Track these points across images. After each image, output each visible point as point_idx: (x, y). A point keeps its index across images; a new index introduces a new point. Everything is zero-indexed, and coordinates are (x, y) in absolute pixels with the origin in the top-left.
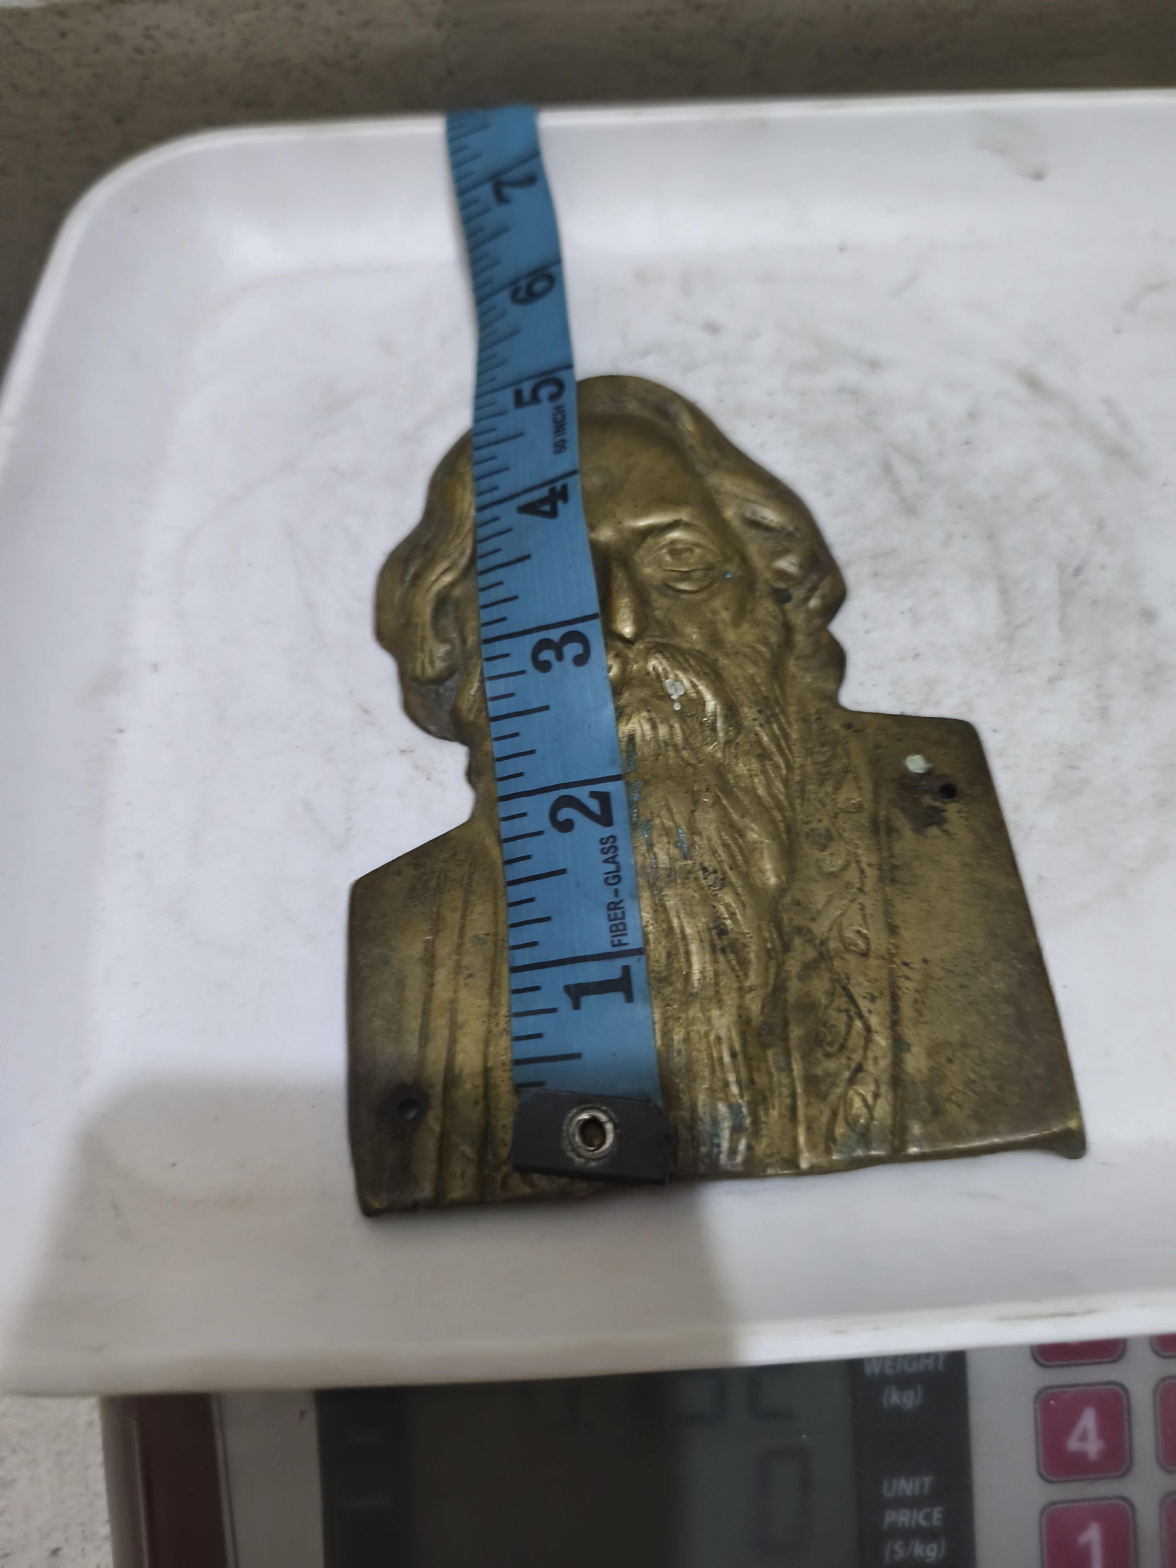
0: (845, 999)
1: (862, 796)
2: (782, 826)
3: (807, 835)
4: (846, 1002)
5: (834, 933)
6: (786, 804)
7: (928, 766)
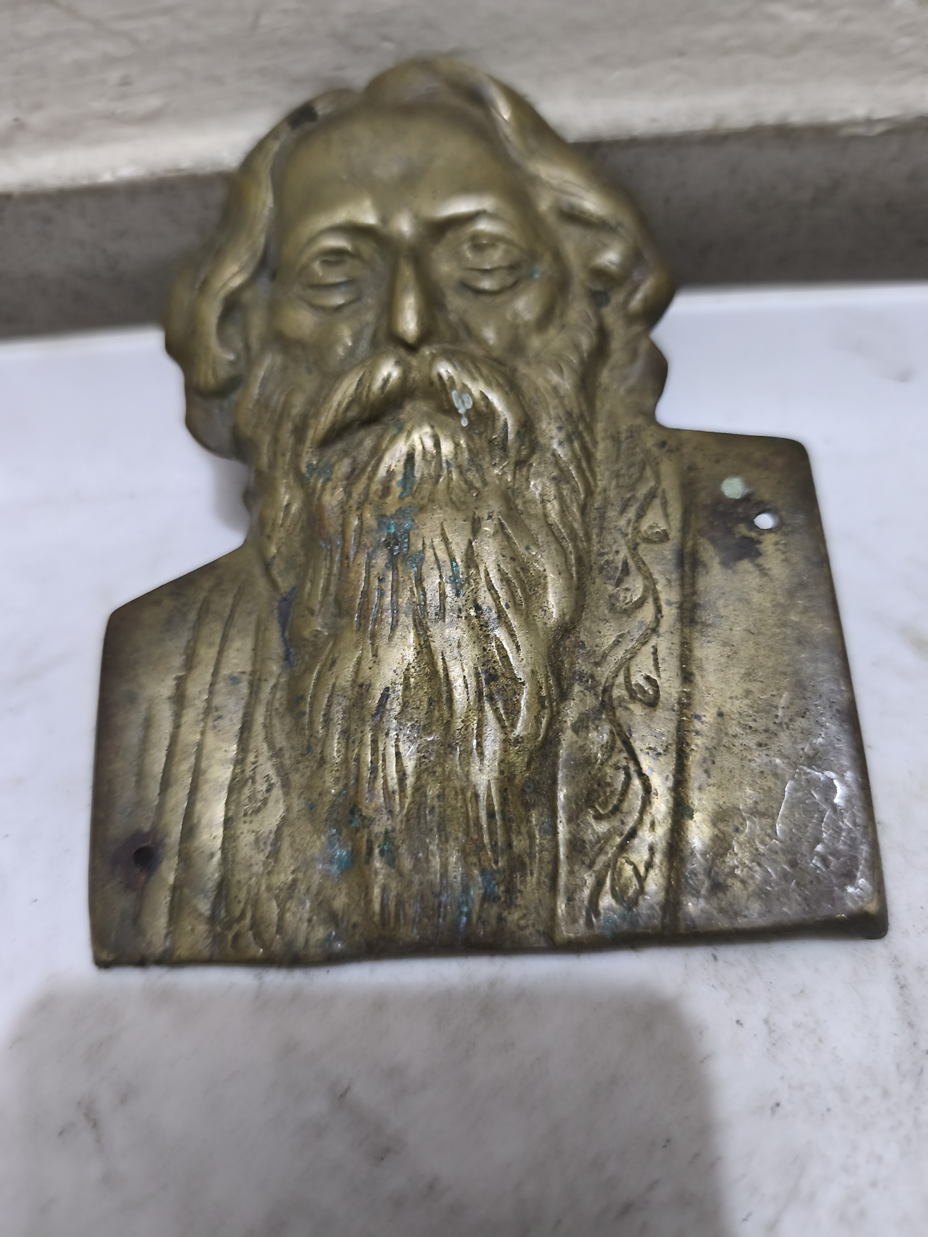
0: (625, 755)
1: (668, 522)
2: (572, 557)
3: (601, 569)
4: (626, 758)
5: (621, 679)
6: (581, 533)
7: (747, 491)
